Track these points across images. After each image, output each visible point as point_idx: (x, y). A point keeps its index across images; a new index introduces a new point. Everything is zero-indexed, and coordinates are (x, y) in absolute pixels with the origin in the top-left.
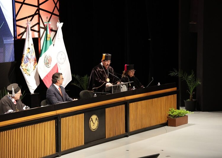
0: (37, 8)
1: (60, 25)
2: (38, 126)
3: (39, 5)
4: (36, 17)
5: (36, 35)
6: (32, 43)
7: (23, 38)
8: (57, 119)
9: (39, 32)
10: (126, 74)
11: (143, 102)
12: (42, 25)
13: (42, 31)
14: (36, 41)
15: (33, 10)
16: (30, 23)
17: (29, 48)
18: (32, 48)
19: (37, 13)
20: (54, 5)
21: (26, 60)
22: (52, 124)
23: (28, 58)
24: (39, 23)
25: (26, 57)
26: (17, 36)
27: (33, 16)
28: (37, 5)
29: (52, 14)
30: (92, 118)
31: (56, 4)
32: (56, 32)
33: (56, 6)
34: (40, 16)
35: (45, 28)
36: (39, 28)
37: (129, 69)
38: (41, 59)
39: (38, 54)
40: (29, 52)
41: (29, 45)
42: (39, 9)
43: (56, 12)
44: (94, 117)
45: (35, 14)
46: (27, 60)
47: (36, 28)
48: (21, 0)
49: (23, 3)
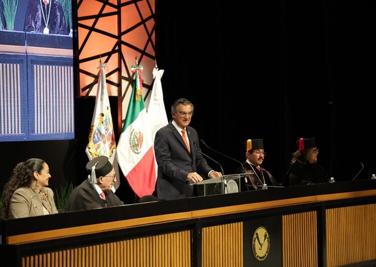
0: (116, 40)
1: (158, 74)
3: (121, 34)
4: (115, 57)
5: (114, 92)
6: (109, 105)
7: (91, 94)
9: (119, 85)
12: (124, 74)
13: (125, 84)
14: (115, 103)
15: (111, 43)
16: (104, 67)
17: (103, 115)
19: (117, 49)
20: (147, 38)
21: (96, 136)
23: (100, 133)
24: (119, 70)
25: (97, 131)
26: (81, 91)
27: (109, 55)
28: (116, 34)
29: (143, 53)
30: (257, 234)
31: (150, 36)
33: (150, 39)
34: (121, 57)
35: (132, 82)
36: (120, 78)
40: (103, 122)
41: (103, 107)
42: (120, 43)
43: (150, 50)
44: (261, 232)
45: (113, 51)
46: (98, 138)
47: (114, 78)
48: (89, 23)
49: (92, 29)
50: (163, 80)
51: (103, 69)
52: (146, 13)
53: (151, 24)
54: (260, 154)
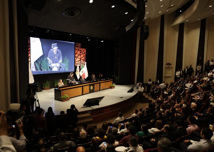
1: (86, 63)
2: (78, 88)
3: (81, 58)
4: (80, 61)
5: (80, 65)
7: (76, 66)
8: (82, 87)
9: (80, 64)
10: (100, 76)
11: (104, 83)
12: (81, 63)
13: (81, 64)
14: (80, 67)
15: (79, 59)
18: (79, 68)
19: (80, 60)
22: (81, 88)
24: (80, 62)
29: (84, 60)
31: (85, 58)
32: (85, 64)
34: (81, 61)
35: (82, 64)
37: (101, 75)
38: (81, 71)
39: (80, 70)
41: (78, 68)
44: (92, 86)
48: (77, 57)
49: (77, 58)
50: (86, 64)
52: (84, 55)
53: (85, 56)
54: (94, 76)
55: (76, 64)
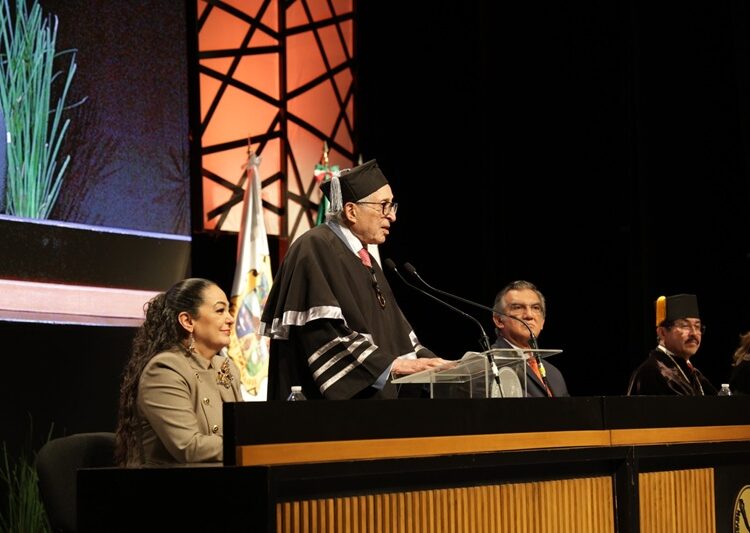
0: (276, 110)
3: (286, 96)
4: (274, 146)
6: (266, 252)
7: (225, 227)
9: (282, 212)
12: (293, 188)
13: (294, 209)
15: (263, 117)
16: (258, 165)
17: (255, 273)
19: (277, 131)
20: (338, 110)
21: (242, 321)
23: (251, 314)
24: (281, 176)
25: (244, 310)
26: (206, 218)
27: (262, 140)
28: (277, 96)
29: (331, 143)
31: (343, 106)
33: (343, 115)
34: (286, 151)
35: (305, 201)
36: (285, 195)
40: (255, 290)
41: (255, 258)
42: (283, 117)
43: (343, 138)
45: (271, 134)
46: (246, 325)
47: (272, 194)
48: (222, 65)
49: (227, 80)
51: (255, 168)
52: (336, 57)
53: (345, 79)
55: (216, 195)
